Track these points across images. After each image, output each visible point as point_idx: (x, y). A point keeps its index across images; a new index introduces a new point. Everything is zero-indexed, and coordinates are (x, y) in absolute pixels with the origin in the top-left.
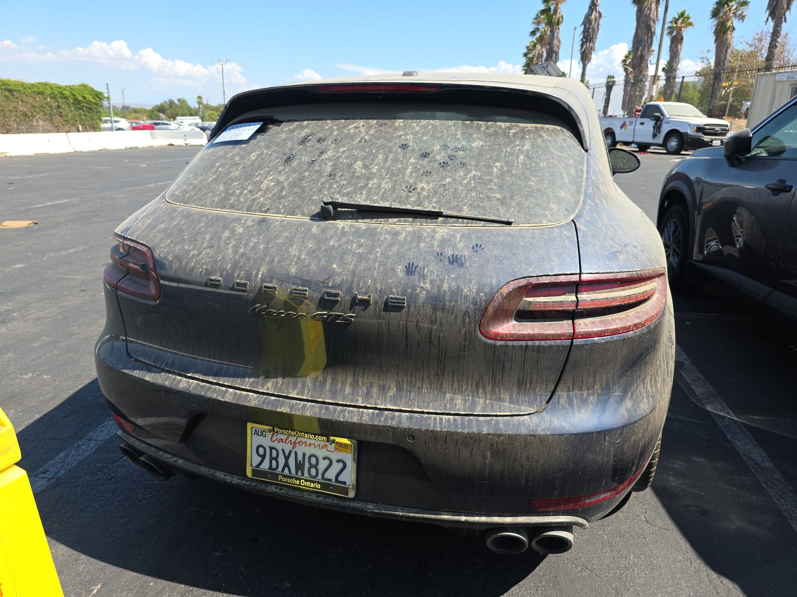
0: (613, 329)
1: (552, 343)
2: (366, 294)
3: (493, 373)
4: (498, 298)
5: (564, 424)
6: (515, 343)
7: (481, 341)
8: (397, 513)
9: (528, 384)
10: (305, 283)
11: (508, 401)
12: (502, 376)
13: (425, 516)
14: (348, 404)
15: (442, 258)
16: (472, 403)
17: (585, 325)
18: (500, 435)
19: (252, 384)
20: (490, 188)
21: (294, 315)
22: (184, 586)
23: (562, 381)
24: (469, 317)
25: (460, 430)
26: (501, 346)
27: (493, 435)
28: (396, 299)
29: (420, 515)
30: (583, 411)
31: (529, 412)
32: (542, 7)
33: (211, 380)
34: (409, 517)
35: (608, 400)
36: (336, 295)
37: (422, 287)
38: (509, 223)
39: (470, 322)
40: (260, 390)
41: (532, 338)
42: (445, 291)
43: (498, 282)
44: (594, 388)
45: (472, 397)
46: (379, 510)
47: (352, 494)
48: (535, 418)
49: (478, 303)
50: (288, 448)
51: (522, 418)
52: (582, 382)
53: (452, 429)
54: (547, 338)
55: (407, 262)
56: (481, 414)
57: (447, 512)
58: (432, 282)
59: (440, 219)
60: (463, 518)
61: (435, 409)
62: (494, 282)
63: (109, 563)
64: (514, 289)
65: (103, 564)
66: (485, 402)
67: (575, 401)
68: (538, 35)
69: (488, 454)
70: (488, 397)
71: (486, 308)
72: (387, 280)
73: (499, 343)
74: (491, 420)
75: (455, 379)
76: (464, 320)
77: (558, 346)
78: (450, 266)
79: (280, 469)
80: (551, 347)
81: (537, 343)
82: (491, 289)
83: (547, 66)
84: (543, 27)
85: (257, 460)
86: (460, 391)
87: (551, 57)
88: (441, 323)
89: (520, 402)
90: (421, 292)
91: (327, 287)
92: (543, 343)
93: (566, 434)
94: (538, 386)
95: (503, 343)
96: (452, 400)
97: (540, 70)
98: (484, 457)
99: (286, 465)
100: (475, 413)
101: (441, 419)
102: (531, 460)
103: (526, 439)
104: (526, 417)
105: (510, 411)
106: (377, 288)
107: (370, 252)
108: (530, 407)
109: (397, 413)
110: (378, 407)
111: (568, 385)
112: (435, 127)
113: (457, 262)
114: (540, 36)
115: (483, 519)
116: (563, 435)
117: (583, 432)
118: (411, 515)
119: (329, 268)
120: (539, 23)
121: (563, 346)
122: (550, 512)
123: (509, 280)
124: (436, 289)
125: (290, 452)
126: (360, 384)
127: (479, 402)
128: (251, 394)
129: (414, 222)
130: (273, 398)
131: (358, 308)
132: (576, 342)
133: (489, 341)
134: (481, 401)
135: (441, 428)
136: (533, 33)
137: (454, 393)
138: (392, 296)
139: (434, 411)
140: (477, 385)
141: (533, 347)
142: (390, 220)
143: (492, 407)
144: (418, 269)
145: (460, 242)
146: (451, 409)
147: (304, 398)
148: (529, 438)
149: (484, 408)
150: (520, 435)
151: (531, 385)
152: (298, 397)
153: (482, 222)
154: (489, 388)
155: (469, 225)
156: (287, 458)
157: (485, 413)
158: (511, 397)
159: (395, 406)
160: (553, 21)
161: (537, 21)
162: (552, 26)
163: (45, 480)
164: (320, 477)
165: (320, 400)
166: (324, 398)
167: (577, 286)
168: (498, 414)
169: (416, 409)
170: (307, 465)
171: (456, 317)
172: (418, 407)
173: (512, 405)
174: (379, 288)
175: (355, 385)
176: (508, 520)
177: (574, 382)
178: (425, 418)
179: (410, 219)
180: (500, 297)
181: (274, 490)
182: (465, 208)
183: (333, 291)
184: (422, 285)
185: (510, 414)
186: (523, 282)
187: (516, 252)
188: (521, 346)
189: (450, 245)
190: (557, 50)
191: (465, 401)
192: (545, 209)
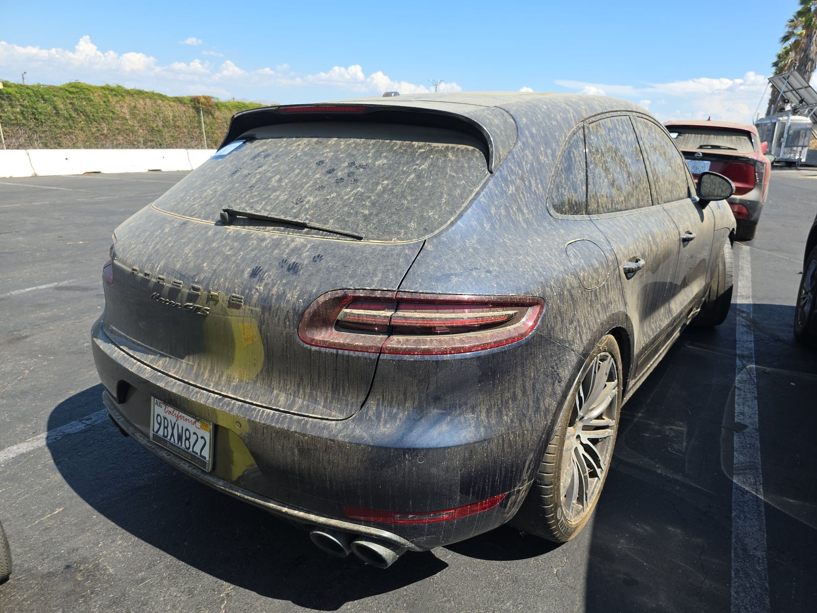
0: (424, 349)
1: (360, 354)
2: (217, 290)
3: (311, 376)
4: (314, 306)
5: (365, 434)
6: (328, 350)
7: (299, 345)
8: (237, 493)
9: (341, 392)
10: (182, 277)
11: (322, 405)
12: (319, 380)
13: (257, 500)
14: (203, 387)
15: (284, 265)
16: (292, 401)
17: (397, 341)
18: (304, 435)
19: (152, 361)
20: (363, 205)
21: (174, 304)
22: (114, 524)
23: (372, 393)
24: (289, 321)
25: (273, 425)
26: (316, 351)
27: (300, 433)
28: (236, 297)
29: (253, 499)
30: (388, 426)
31: (337, 418)
32: (800, 8)
33: (131, 353)
34: (244, 498)
35: (419, 420)
36: (198, 290)
37: (257, 289)
38: (360, 238)
39: (290, 325)
40: (154, 366)
41: (342, 347)
42: (273, 295)
43: (318, 291)
44: (405, 405)
45: (294, 396)
46: (225, 487)
47: (209, 468)
48: (340, 425)
49: (297, 309)
50: (174, 419)
51: (329, 422)
52: (392, 398)
53: (268, 423)
54: (355, 349)
55: (256, 266)
56: (296, 413)
57: (276, 501)
58: (266, 285)
59: (306, 230)
60: (285, 509)
61: (262, 402)
62: (314, 291)
63: (79, 494)
64: (330, 299)
65: (75, 494)
66: (303, 402)
67: (383, 415)
68: (792, 40)
69: (296, 450)
70: (307, 398)
71: (303, 313)
72: (234, 280)
73: (314, 348)
74: (302, 420)
75: (282, 378)
76: (285, 323)
77: (365, 358)
78: (287, 273)
79: (169, 437)
80: (359, 358)
81: (346, 352)
82: (310, 297)
83: (789, 76)
84: (800, 31)
85: (157, 426)
86: (283, 389)
87: (806, 66)
88: (268, 323)
89: (333, 408)
90: (255, 293)
91: (194, 282)
92: (351, 353)
93: (363, 444)
94: (350, 394)
95: (317, 348)
96: (278, 395)
97: (779, 81)
98: (293, 453)
99: (172, 435)
100: (291, 411)
101: (264, 411)
102: (332, 464)
103: (327, 443)
104: (334, 422)
105: (322, 414)
106: (225, 287)
107: (234, 255)
108: (340, 413)
109: (233, 401)
110: (222, 393)
111: (378, 397)
112: (357, 144)
113: (293, 270)
114: (795, 41)
115: (301, 514)
116: (360, 445)
117: (380, 445)
118: (246, 497)
119: (201, 266)
120: (795, 27)
121: (370, 359)
122: (361, 521)
123: (327, 290)
124: (266, 292)
125: (175, 423)
126: (215, 371)
127: (298, 401)
128: (148, 368)
129: (283, 231)
130: (160, 374)
131: (211, 303)
132: (383, 357)
133: (306, 346)
134: (300, 401)
135: (260, 420)
136: (786, 39)
137: (280, 391)
138: (234, 294)
139: (260, 404)
140: (299, 385)
141: (343, 355)
142: (268, 228)
143: (308, 407)
144: (261, 273)
145: (307, 251)
146: (274, 405)
147: (177, 377)
148: (329, 442)
149: (300, 409)
150: (321, 438)
151: (343, 393)
152: (173, 375)
153: (338, 235)
154: (308, 391)
155: (326, 237)
156: (173, 429)
157: (299, 413)
158: (325, 401)
159: (234, 395)
160: (812, 23)
161: (793, 24)
162: (810, 30)
163: (83, 425)
164: (191, 449)
165: (186, 380)
166: (189, 380)
167: (397, 303)
168: (311, 415)
169: (248, 400)
170: (184, 438)
171: (279, 319)
172: (251, 398)
173: (325, 409)
174: (227, 287)
175: (212, 371)
176: (322, 520)
177: (383, 396)
178: (252, 409)
179: (282, 228)
180: (315, 305)
181: (164, 455)
182: (331, 221)
183: (196, 286)
184: (257, 287)
185: (320, 417)
186: (340, 293)
187: (348, 265)
188: (332, 354)
189: (297, 254)
190: (814, 58)
191: (287, 400)
192: (401, 227)
